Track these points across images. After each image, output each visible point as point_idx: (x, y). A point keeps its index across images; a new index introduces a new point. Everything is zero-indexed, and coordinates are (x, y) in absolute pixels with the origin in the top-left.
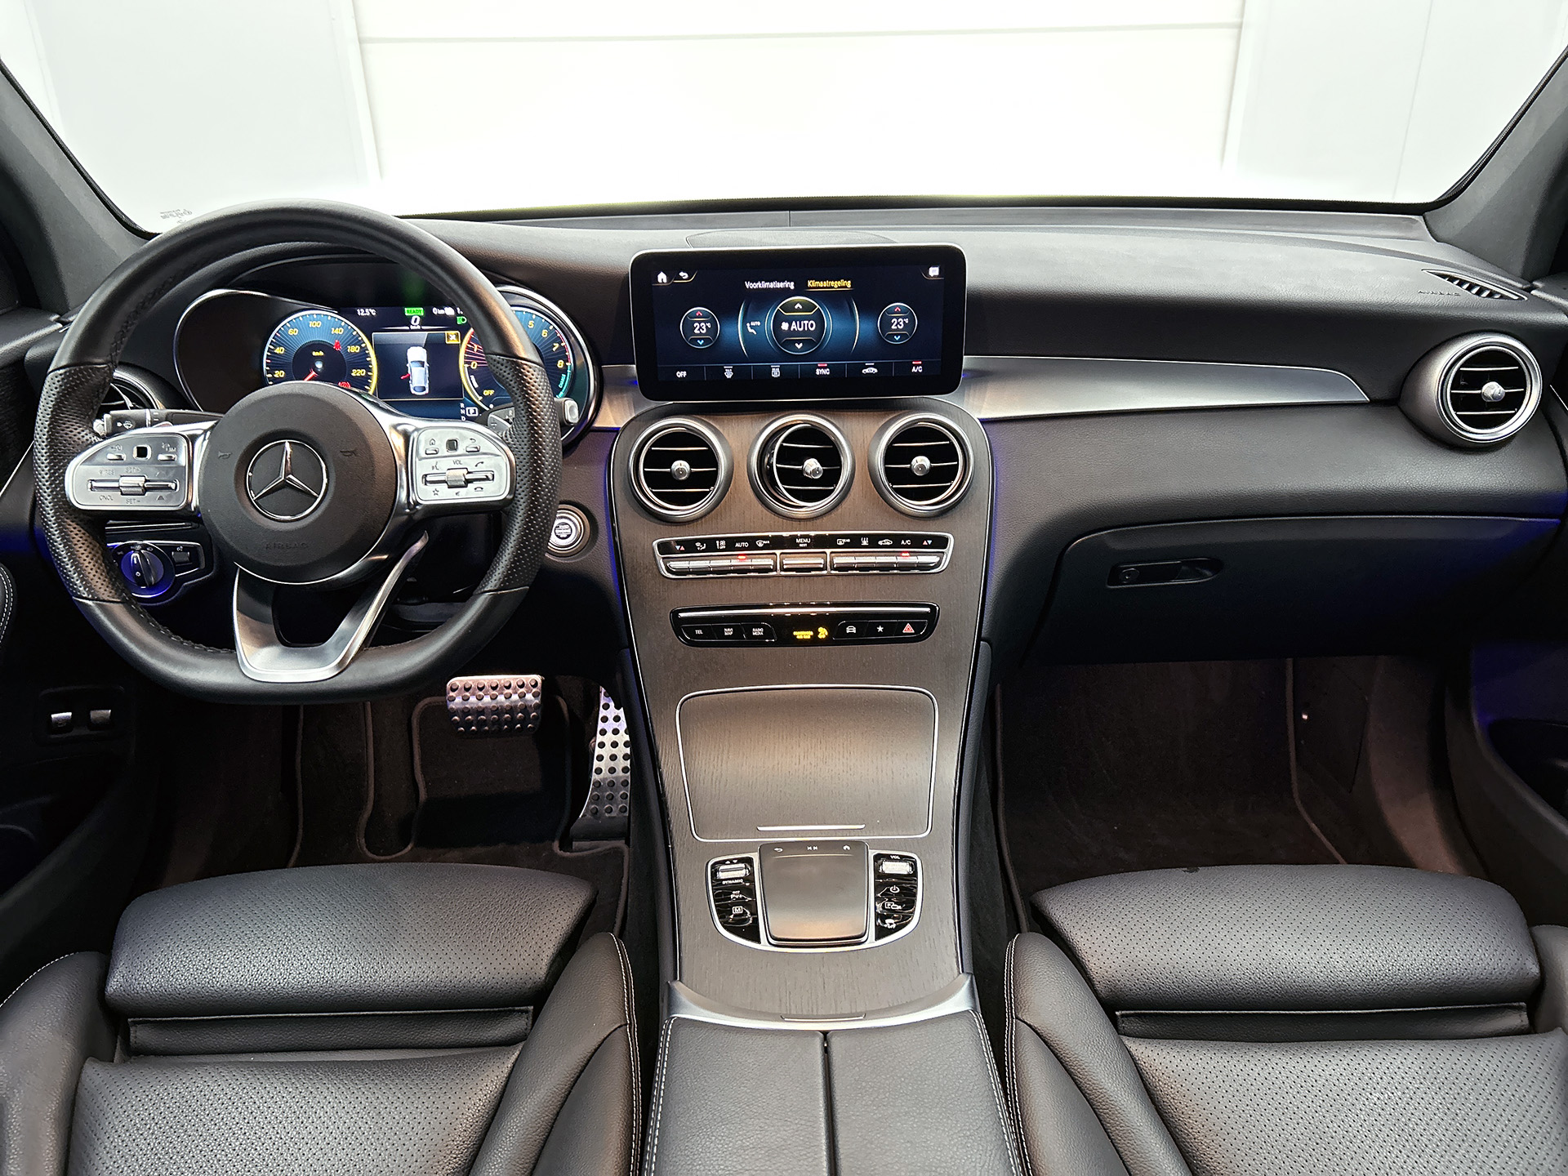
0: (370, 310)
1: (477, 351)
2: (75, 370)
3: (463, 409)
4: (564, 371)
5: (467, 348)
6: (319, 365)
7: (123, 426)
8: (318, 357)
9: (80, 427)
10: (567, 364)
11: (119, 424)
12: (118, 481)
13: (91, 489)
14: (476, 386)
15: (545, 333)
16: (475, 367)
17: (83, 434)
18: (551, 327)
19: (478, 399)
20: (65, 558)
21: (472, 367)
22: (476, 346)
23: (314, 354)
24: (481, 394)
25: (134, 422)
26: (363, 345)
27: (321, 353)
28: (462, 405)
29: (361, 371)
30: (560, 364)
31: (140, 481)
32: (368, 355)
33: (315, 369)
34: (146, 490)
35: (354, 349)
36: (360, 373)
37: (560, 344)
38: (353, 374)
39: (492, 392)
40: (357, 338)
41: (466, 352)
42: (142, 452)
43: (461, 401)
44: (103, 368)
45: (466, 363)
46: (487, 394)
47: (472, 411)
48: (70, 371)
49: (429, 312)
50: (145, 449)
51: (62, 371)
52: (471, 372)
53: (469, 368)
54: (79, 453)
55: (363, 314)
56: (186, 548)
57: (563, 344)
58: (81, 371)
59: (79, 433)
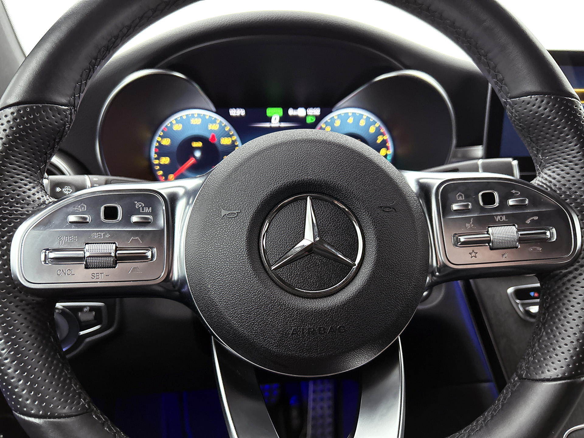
0: (240, 110)
2: (31, 108)
6: (198, 154)
7: (61, 192)
8: (197, 148)
9: (30, 183)
10: (387, 152)
11: (58, 190)
12: (82, 250)
13: (45, 261)
15: (372, 129)
17: (33, 191)
18: (377, 125)
20: (6, 359)
25: (73, 187)
31: (110, 249)
33: (195, 157)
34: (118, 259)
35: (226, 142)
37: (382, 138)
40: (229, 133)
42: (111, 213)
44: (65, 111)
48: (25, 109)
49: (285, 112)
50: (115, 209)
51: (12, 110)
54: (29, 216)
55: (234, 114)
56: (92, 309)
57: (385, 138)
58: (38, 110)
59: (29, 190)
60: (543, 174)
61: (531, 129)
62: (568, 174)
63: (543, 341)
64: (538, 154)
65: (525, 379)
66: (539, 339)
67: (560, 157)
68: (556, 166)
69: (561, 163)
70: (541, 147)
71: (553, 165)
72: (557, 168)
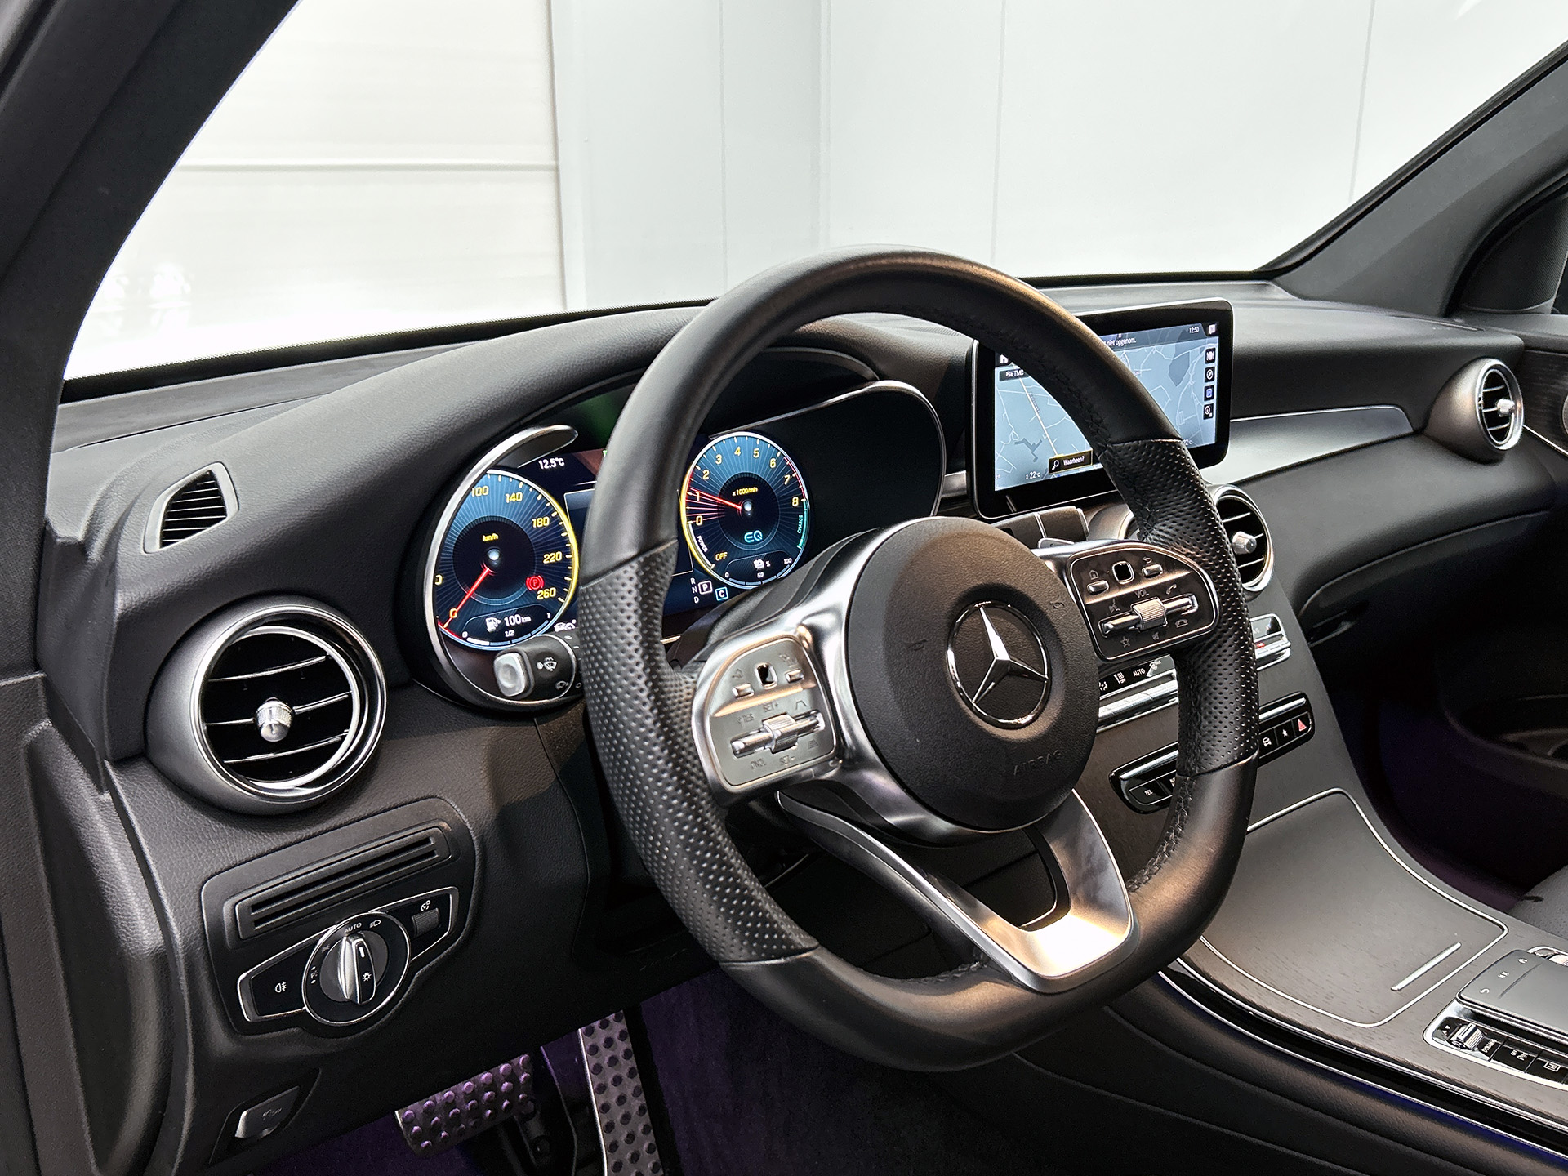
0: (557, 459)
1: (701, 500)
3: (694, 585)
4: (800, 509)
5: (688, 497)
6: (494, 556)
8: (491, 544)
10: (802, 500)
14: (706, 550)
15: (773, 464)
16: (701, 523)
18: (779, 454)
19: (709, 567)
21: (698, 524)
22: (698, 493)
23: (485, 539)
24: (712, 560)
26: (554, 515)
27: (495, 536)
28: (693, 581)
29: (555, 555)
30: (795, 502)
32: (562, 529)
33: (489, 563)
35: (541, 522)
36: (554, 557)
37: (791, 475)
38: (545, 562)
39: (725, 554)
40: (544, 505)
41: (688, 504)
43: (691, 575)
45: (689, 519)
46: (720, 558)
47: (705, 587)
52: (697, 531)
53: (694, 525)
55: (546, 467)
57: (794, 475)
60: (1155, 531)
61: (1138, 478)
62: (1188, 528)
63: (1204, 727)
64: (1144, 505)
65: (1199, 774)
66: (1199, 726)
67: (1174, 509)
68: (1173, 520)
69: (1177, 517)
70: (1148, 498)
71: (1167, 520)
72: (1174, 522)
